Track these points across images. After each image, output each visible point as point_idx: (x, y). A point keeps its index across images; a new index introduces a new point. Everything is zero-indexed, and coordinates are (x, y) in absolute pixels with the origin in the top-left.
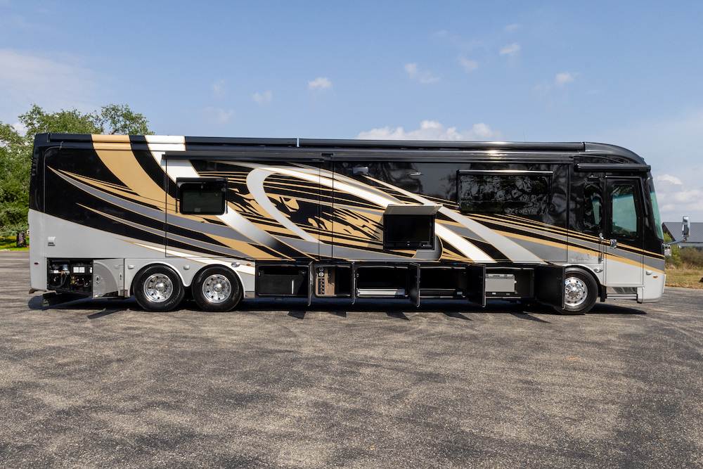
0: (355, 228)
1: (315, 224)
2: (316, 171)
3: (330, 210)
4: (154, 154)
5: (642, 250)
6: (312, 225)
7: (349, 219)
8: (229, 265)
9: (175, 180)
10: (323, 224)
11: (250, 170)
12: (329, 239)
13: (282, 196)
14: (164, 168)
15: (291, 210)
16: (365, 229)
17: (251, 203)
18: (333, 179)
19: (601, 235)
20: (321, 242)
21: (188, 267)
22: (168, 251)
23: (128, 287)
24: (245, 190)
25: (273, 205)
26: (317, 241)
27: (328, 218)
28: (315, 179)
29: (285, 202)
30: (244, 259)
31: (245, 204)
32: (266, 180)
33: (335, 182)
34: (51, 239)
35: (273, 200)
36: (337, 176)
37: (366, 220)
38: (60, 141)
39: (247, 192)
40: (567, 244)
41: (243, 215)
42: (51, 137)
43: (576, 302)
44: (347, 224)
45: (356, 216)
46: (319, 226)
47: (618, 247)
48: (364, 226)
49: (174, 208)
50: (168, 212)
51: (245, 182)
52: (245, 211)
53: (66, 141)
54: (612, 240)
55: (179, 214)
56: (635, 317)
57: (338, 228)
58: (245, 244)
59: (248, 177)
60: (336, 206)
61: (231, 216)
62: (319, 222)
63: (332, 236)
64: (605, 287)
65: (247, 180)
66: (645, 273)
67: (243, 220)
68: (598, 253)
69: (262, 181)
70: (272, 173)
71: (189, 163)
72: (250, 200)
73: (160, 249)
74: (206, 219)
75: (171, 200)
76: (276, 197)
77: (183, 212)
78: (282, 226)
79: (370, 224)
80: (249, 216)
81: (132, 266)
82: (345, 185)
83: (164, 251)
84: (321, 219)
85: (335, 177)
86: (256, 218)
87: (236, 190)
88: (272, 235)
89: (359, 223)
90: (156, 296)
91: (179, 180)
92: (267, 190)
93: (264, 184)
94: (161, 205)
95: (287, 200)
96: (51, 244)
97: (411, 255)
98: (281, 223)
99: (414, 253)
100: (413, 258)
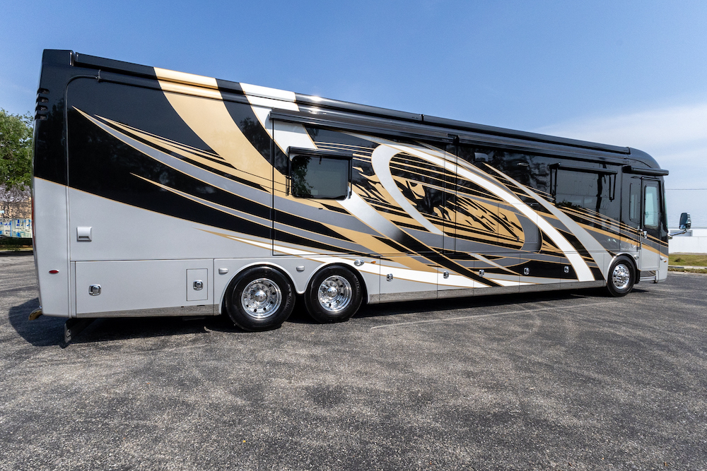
0: (476, 220)
1: (440, 215)
2: (440, 154)
3: (455, 199)
4: (255, 109)
5: (659, 240)
6: (437, 215)
7: (471, 210)
8: (351, 263)
9: (284, 150)
10: (447, 213)
11: (375, 145)
12: (452, 231)
13: (409, 180)
14: (269, 132)
15: (417, 198)
16: (484, 221)
17: (377, 186)
18: (457, 164)
20: (445, 235)
21: (301, 267)
22: (276, 248)
23: (219, 301)
24: (369, 169)
25: (399, 190)
26: (441, 233)
27: (451, 207)
28: (440, 163)
29: (412, 188)
30: (369, 256)
31: (370, 188)
32: (393, 159)
33: (459, 168)
34: (84, 230)
35: (399, 185)
36: (461, 161)
37: (484, 210)
38: (96, 68)
39: (372, 173)
40: (620, 235)
41: (368, 201)
42: (77, 60)
43: (622, 286)
44: (468, 214)
45: (476, 206)
46: (444, 217)
47: (648, 238)
48: (483, 217)
49: (284, 188)
50: (276, 193)
51: (370, 160)
52: (370, 197)
53: (104, 69)
54: (645, 232)
55: (291, 197)
57: (461, 218)
58: (369, 236)
59: (373, 154)
60: (460, 195)
61: (355, 203)
62: (444, 212)
63: (455, 227)
64: (640, 272)
65: (372, 158)
67: (368, 207)
68: (637, 243)
69: (389, 161)
70: (398, 152)
71: (305, 130)
72: (375, 183)
73: (265, 244)
74: (323, 205)
75: (281, 178)
76: (403, 181)
77: (294, 195)
78: (408, 216)
79: (487, 215)
80: (376, 203)
81: (224, 270)
82: (467, 172)
83: (270, 247)
84: (446, 208)
85: (459, 162)
86: (382, 205)
87: (360, 169)
88: (398, 226)
89: (478, 213)
90: (257, 309)
91: (291, 150)
92: (394, 172)
93: (391, 164)
94: (266, 184)
95: (414, 185)
96: (84, 239)
97: (519, 247)
98: (407, 212)
99: (522, 245)
100: (520, 250)
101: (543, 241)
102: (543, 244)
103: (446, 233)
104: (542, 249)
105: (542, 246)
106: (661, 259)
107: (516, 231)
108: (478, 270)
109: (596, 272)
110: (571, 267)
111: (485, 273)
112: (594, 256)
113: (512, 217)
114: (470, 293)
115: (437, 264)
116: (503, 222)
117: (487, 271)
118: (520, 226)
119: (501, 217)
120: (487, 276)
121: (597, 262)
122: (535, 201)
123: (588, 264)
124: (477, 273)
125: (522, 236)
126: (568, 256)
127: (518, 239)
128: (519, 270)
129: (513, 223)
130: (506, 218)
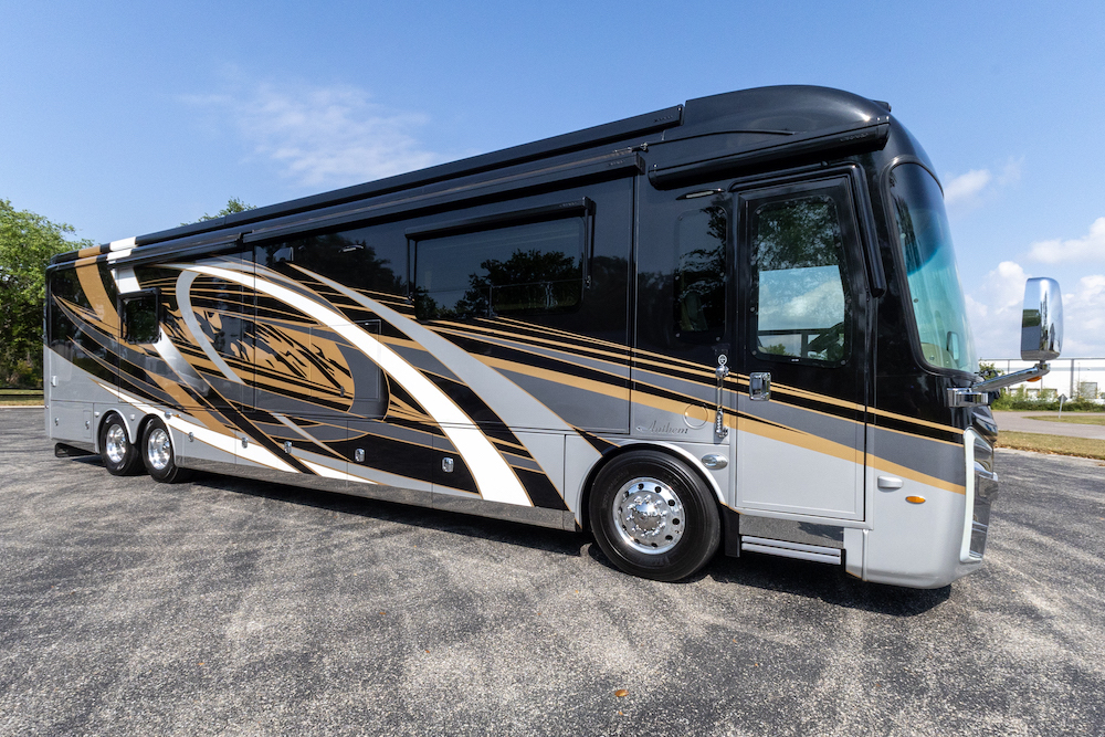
0: (279, 358)
1: (237, 353)
2: (238, 264)
3: (253, 327)
4: (110, 265)
5: (861, 408)
6: (233, 353)
7: (272, 343)
8: (160, 414)
10: (245, 351)
11: (178, 273)
12: (250, 376)
13: (206, 310)
14: (117, 282)
15: (214, 331)
16: (290, 359)
17: (179, 323)
18: (255, 275)
19: (723, 359)
20: (243, 383)
21: (132, 416)
22: (118, 394)
23: (96, 439)
24: (175, 304)
25: (199, 325)
26: (240, 381)
27: (249, 342)
28: (238, 278)
29: (209, 319)
30: (174, 408)
31: (175, 326)
32: (192, 286)
33: (257, 280)
35: (198, 317)
36: (259, 269)
37: (290, 342)
39: (176, 307)
40: (629, 385)
41: (172, 341)
44: (271, 351)
45: (279, 336)
46: (242, 356)
47: (775, 396)
48: (288, 354)
49: (120, 333)
51: (174, 292)
52: (174, 337)
54: (760, 375)
55: (127, 344)
57: (261, 358)
58: (175, 385)
59: (178, 284)
60: (257, 321)
61: (163, 343)
62: (241, 349)
63: (253, 371)
64: (736, 515)
65: (177, 289)
66: (872, 485)
67: (174, 349)
69: (189, 289)
70: (196, 276)
71: (133, 272)
72: (178, 319)
74: (145, 349)
76: (201, 311)
77: (128, 339)
78: (206, 358)
79: (294, 350)
80: (179, 343)
81: (97, 414)
82: (267, 284)
83: (115, 393)
84: (243, 344)
85: (258, 271)
86: (185, 346)
87: (168, 305)
88: (198, 372)
89: (282, 347)
91: (126, 295)
92: (193, 302)
93: (191, 293)
94: (115, 333)
95: (211, 315)
97: (345, 407)
98: (206, 353)
99: (350, 403)
100: (348, 413)
101: (392, 397)
102: (393, 403)
103: (244, 380)
104: (389, 413)
105: (390, 407)
106: (883, 487)
107: (339, 376)
108: (283, 441)
109: (537, 485)
110: (458, 460)
111: (293, 449)
112: (527, 441)
113: (332, 351)
114: (271, 478)
115: (234, 425)
116: (316, 359)
117: (296, 444)
118: (347, 368)
119: (315, 351)
120: (296, 453)
121: (537, 456)
122: (372, 315)
123: (509, 461)
124: (282, 446)
125: (348, 384)
126: (450, 433)
127: (343, 391)
128: (345, 450)
129: (333, 362)
130: (321, 354)
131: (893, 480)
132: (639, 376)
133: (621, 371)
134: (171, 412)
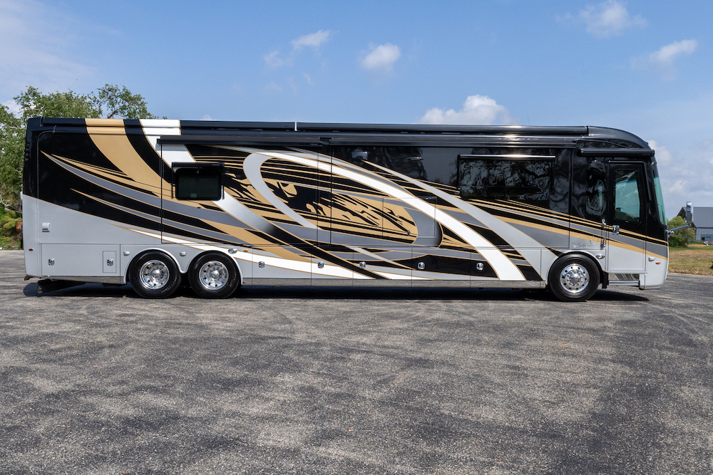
0: (354, 214)
1: (313, 210)
2: (315, 156)
3: (329, 195)
4: (149, 138)
5: (645, 237)
6: (310, 211)
7: (348, 205)
8: (225, 251)
9: (170, 165)
10: (321, 209)
11: (247, 154)
12: (327, 225)
13: (280, 182)
14: (159, 152)
15: (289, 196)
16: (364, 215)
17: (248, 188)
18: (332, 164)
19: (603, 221)
20: (319, 229)
21: (184, 253)
22: (164, 238)
23: (124, 274)
24: (241, 175)
25: (270, 191)
26: (315, 227)
27: (326, 204)
28: (313, 164)
29: (283, 188)
30: (241, 245)
31: (242, 190)
32: (263, 165)
33: (333, 167)
34: (46, 225)
35: (270, 186)
36: (335, 161)
37: (365, 205)
38: (53, 125)
39: (244, 177)
40: (569, 229)
41: (240, 200)
42: (44, 122)
43: (577, 289)
44: (346, 210)
45: (355, 202)
46: (318, 212)
47: (620, 233)
48: (363, 212)
49: (170, 194)
50: (164, 198)
51: (242, 167)
52: (242, 197)
53: (59, 125)
54: (615, 226)
55: (175, 200)
56: (636, 304)
57: (337, 214)
58: (242, 230)
59: (245, 161)
60: (335, 192)
61: (228, 202)
62: (317, 207)
63: (331, 222)
64: (607, 274)
65: (244, 165)
66: (647, 260)
67: (240, 205)
68: (600, 239)
69: (260, 166)
70: (269, 158)
71: (185, 148)
72: (247, 185)
73: (156, 235)
74: (202, 205)
75: (167, 186)
76: (274, 182)
77: (179, 197)
78: (279, 212)
79: (369, 210)
80: (247, 202)
81: (128, 253)
82: (343, 170)
83: (160, 237)
84: (319, 204)
85: (334, 162)
86: (253, 204)
87: (233, 175)
88: (269, 221)
89: (357, 208)
90: (152, 282)
91: (174, 165)
92: (264, 175)
93: (261, 169)
94: (157, 191)
95: (285, 185)
96: (45, 230)
97: (411, 242)
98: (279, 209)
99: (414, 239)
100: (412, 244)
101: (444, 236)
102: (444, 238)
103: (321, 227)
104: (442, 243)
105: (443, 240)
106: (650, 260)
107: (405, 224)
108: (358, 262)
109: (529, 272)
110: (486, 265)
111: (366, 266)
112: (523, 253)
113: (399, 211)
114: (349, 284)
115: (310, 255)
116: (389, 217)
117: (368, 263)
118: (412, 220)
119: (386, 211)
120: (368, 268)
121: (528, 259)
122: (432, 195)
123: (514, 262)
124: (358, 265)
125: (413, 230)
126: (481, 251)
127: (409, 233)
128: (412, 264)
129: (400, 217)
130: (392, 213)
131: (652, 258)
132: (573, 226)
133: (566, 224)
134: (235, 248)
